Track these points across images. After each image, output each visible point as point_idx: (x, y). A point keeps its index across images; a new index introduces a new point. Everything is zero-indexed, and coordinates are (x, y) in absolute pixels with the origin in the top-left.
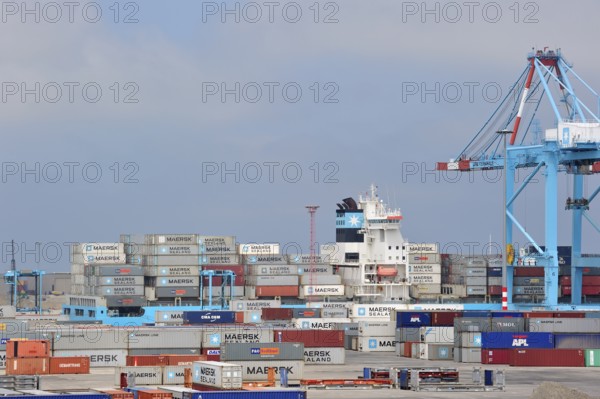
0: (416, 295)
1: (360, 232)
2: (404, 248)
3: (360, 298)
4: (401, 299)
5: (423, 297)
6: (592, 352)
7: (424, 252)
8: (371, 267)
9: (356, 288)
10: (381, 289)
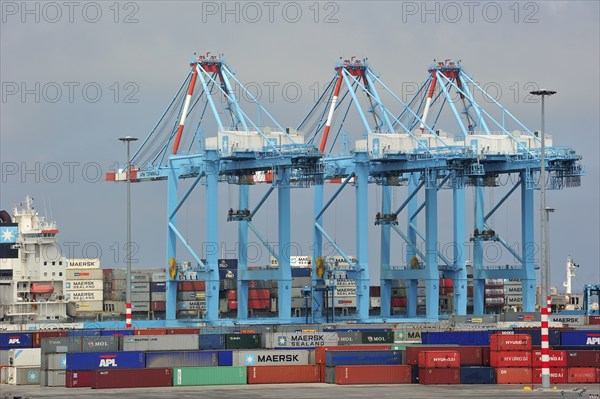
0: (73, 314)
1: (13, 247)
2: (61, 263)
3: (12, 317)
4: (57, 317)
5: (81, 315)
6: (179, 371)
7: (84, 267)
8: (25, 285)
9: (6, 308)
10: (35, 307)
